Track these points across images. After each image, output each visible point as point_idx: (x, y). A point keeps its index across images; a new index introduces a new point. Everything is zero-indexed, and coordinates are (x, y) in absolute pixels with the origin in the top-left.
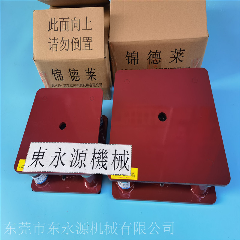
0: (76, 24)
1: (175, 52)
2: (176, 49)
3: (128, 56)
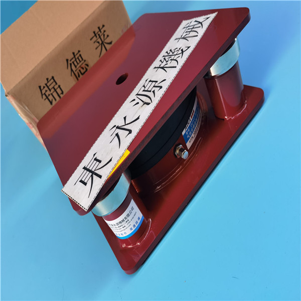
1: (95, 37)
2: (94, 32)
3: (43, 93)
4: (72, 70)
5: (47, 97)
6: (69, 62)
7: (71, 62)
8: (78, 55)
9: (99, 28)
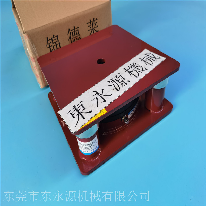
1: (90, 23)
2: (90, 20)
3: (48, 43)
4: (70, 37)
5: (50, 47)
6: (70, 31)
7: (71, 32)
8: (77, 29)
9: (94, 19)
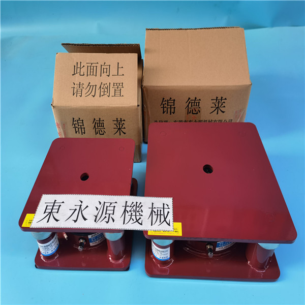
0: (105, 70)
